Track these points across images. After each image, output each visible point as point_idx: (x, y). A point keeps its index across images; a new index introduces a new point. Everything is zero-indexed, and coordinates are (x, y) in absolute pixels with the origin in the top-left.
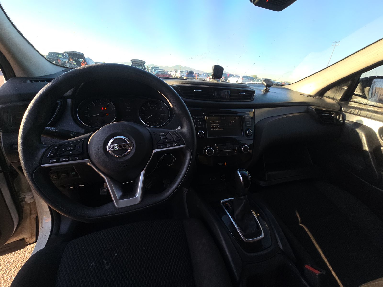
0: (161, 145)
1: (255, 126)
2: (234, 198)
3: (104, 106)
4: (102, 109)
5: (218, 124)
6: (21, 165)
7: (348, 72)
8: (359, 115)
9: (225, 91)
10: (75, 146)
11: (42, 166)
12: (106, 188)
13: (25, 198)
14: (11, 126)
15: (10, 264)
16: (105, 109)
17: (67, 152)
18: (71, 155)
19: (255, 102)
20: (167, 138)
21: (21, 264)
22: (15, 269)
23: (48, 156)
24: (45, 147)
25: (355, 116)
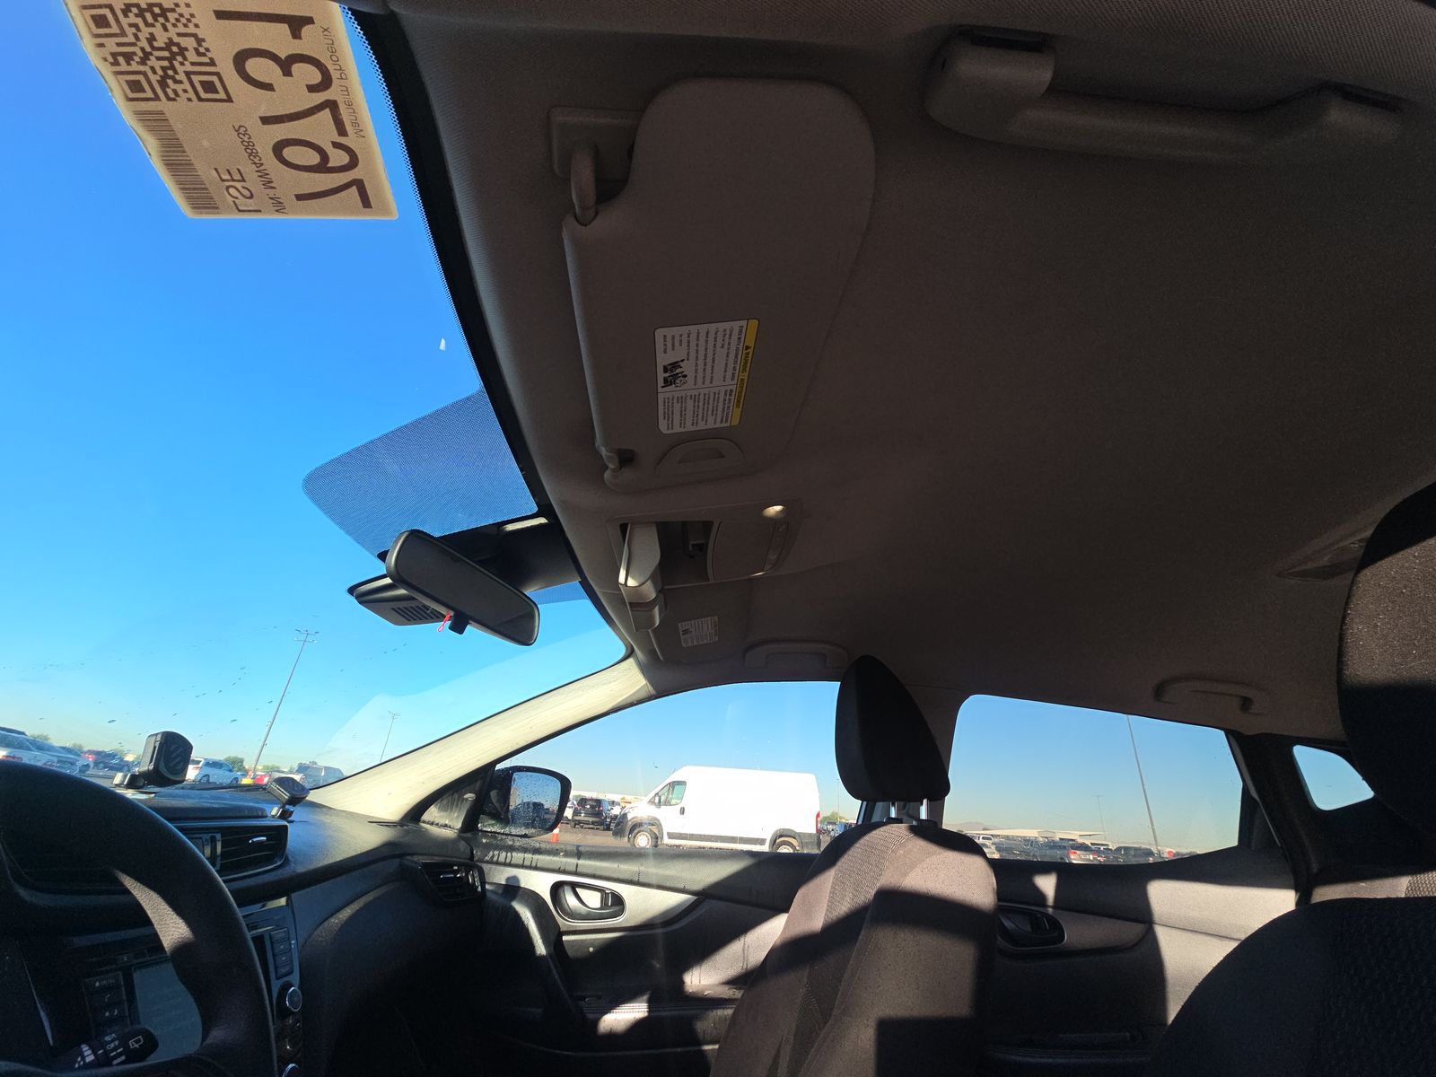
7: (479, 760)
8: (510, 865)
25: (502, 868)
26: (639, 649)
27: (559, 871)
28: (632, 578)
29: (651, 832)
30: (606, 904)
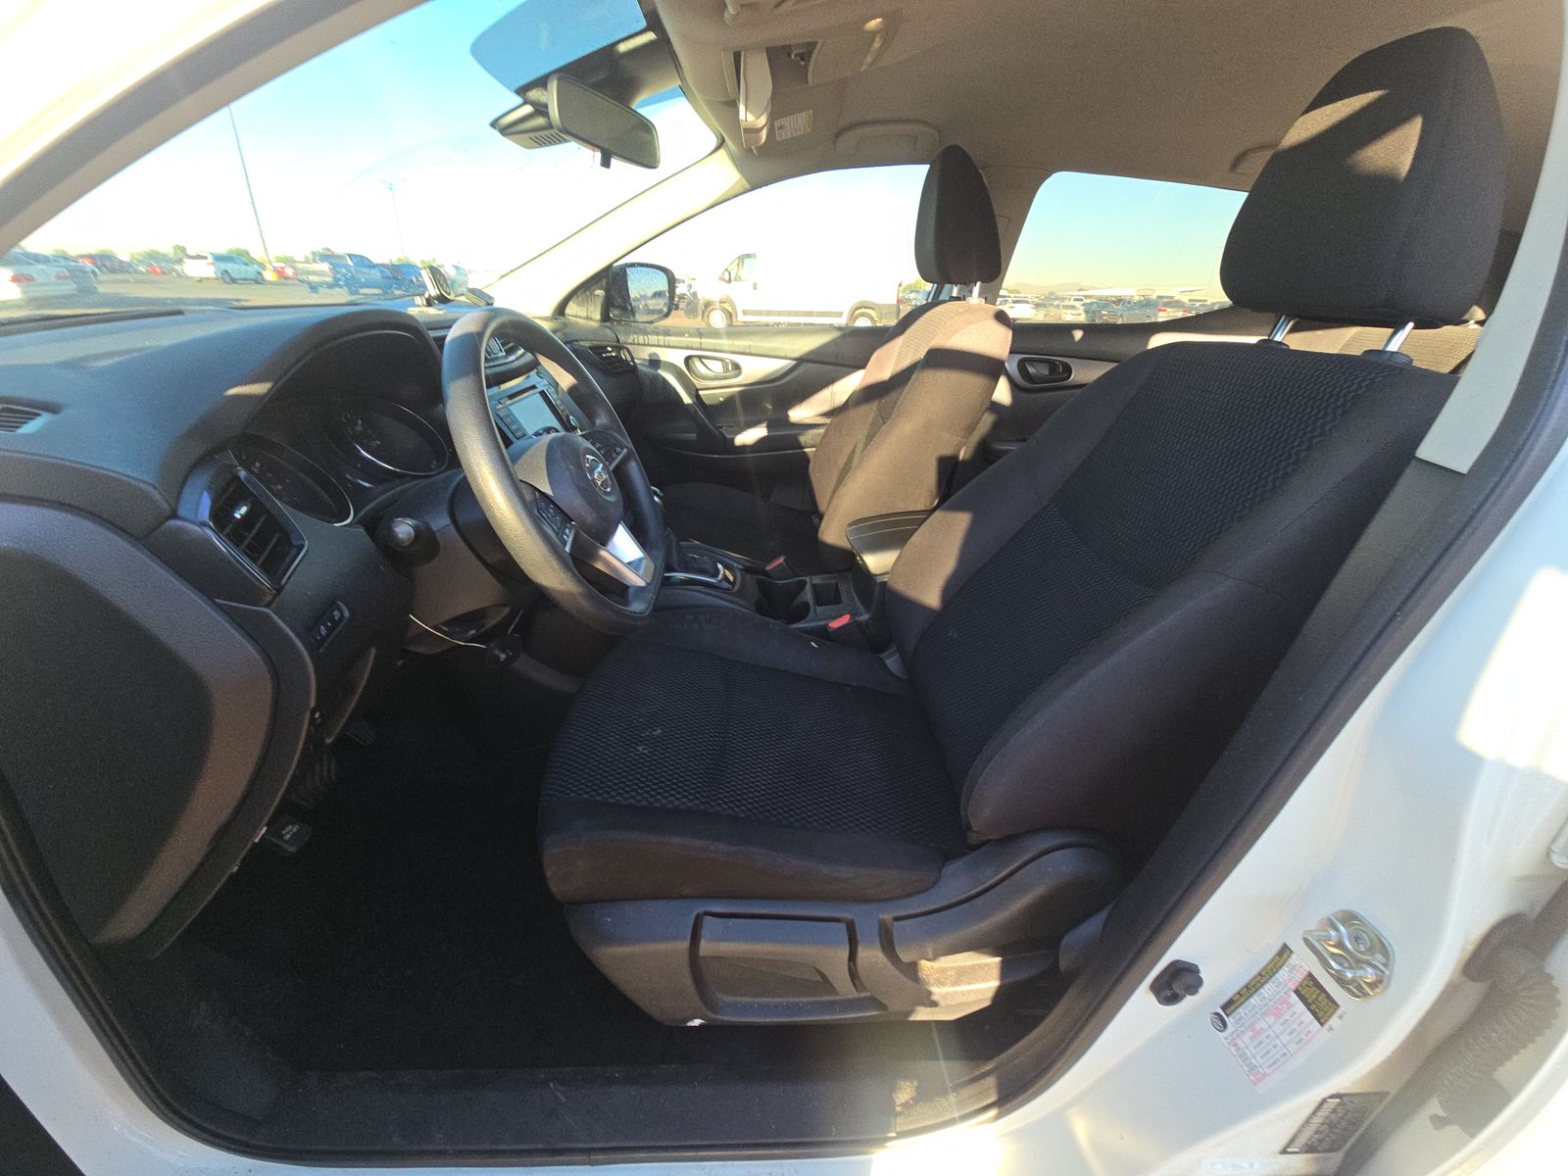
8: (649, 345)
25: (643, 347)
26: (731, 139)
27: (687, 348)
28: (751, 112)
29: (724, 310)
30: (727, 369)
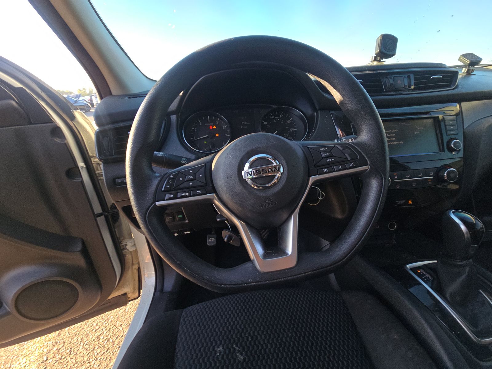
0: (325, 168)
1: (464, 133)
2: (436, 261)
3: (213, 124)
4: (211, 127)
5: (394, 135)
6: (131, 204)
9: (404, 76)
10: (196, 175)
11: (158, 203)
12: (225, 237)
13: (126, 245)
14: (113, 154)
15: (109, 323)
16: (215, 127)
17: (186, 183)
18: (192, 187)
19: (460, 90)
20: (333, 156)
21: (121, 322)
22: (114, 328)
23: (163, 189)
24: (158, 177)
